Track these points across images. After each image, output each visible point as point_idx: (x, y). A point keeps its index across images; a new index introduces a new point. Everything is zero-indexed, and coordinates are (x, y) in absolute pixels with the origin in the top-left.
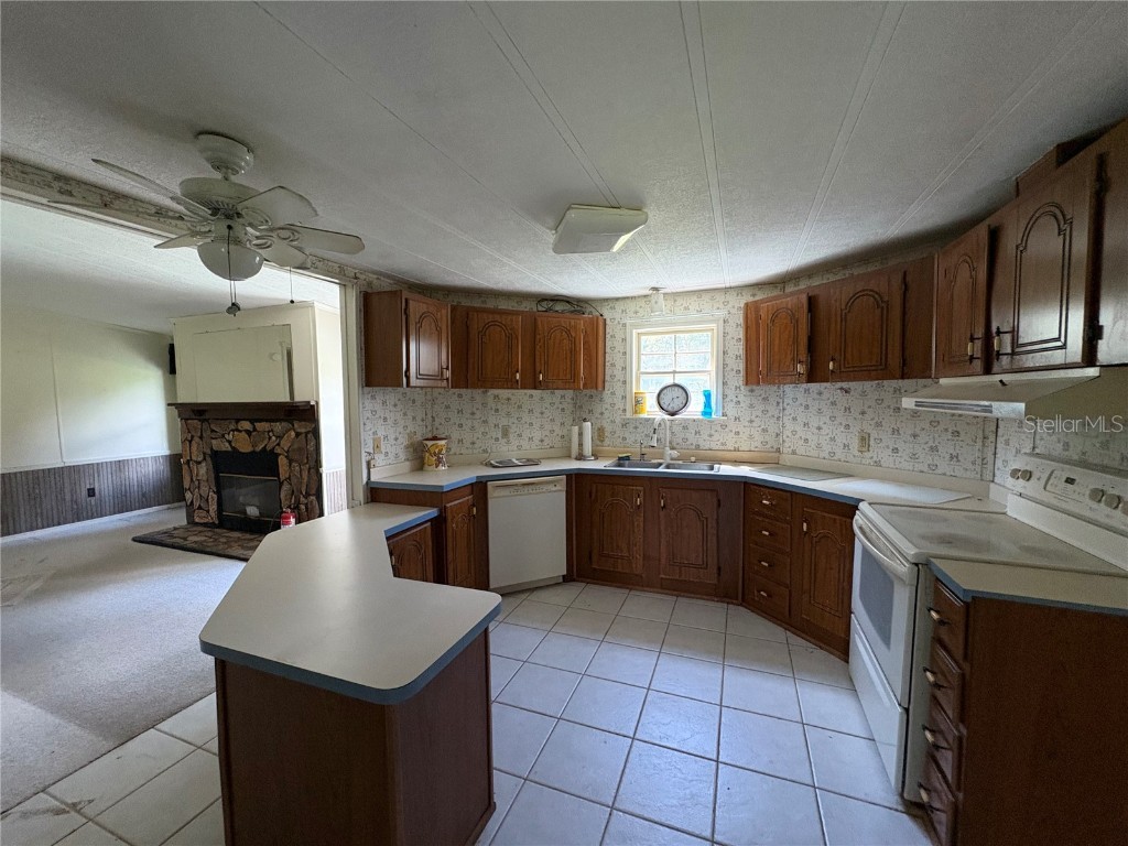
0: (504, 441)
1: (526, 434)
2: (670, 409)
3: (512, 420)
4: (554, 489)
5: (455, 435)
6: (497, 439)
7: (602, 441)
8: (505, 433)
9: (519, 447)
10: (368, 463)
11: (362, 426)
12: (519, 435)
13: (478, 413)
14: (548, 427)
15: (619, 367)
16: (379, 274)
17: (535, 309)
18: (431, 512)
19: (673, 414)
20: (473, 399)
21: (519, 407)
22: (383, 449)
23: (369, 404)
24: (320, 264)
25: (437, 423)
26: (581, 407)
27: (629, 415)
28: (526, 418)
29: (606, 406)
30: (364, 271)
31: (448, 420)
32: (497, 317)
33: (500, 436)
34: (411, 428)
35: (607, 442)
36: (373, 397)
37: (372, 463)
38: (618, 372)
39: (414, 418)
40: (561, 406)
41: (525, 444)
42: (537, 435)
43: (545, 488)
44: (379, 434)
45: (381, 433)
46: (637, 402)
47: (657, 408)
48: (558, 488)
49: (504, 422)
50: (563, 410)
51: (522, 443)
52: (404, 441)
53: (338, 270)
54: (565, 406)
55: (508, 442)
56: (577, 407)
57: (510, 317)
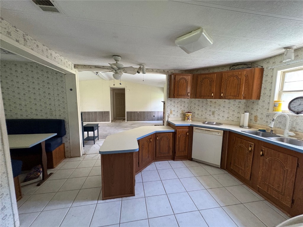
0: (212, 116)
1: (222, 115)
2: (296, 110)
3: (216, 109)
4: (218, 134)
5: (196, 112)
6: (210, 115)
7: (256, 122)
8: (213, 113)
9: (218, 119)
10: (168, 116)
11: (167, 107)
12: (219, 115)
13: (204, 107)
14: (231, 113)
15: (268, 89)
16: (175, 70)
17: (229, 70)
18: (173, 130)
19: (298, 113)
20: (203, 102)
21: (220, 105)
22: (173, 113)
23: (170, 102)
24: (158, 71)
25: (191, 108)
26: (248, 107)
27: (270, 111)
28: (222, 109)
29: (260, 107)
30: (170, 70)
31: (195, 107)
32: (207, 76)
33: (211, 114)
34: (183, 109)
35: (258, 122)
36: (171, 101)
37: (169, 116)
38: (267, 92)
39: (184, 106)
40: (238, 106)
41: (221, 118)
42: (226, 116)
43: (214, 133)
44: (172, 110)
45: (173, 109)
46: (275, 106)
47: (288, 110)
48: (219, 134)
49: (213, 110)
50: (239, 107)
51: (219, 117)
52: (180, 112)
53: (163, 71)
54: (240, 105)
55: (214, 117)
56: (247, 106)
57: (211, 75)
